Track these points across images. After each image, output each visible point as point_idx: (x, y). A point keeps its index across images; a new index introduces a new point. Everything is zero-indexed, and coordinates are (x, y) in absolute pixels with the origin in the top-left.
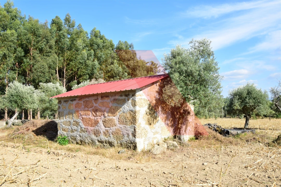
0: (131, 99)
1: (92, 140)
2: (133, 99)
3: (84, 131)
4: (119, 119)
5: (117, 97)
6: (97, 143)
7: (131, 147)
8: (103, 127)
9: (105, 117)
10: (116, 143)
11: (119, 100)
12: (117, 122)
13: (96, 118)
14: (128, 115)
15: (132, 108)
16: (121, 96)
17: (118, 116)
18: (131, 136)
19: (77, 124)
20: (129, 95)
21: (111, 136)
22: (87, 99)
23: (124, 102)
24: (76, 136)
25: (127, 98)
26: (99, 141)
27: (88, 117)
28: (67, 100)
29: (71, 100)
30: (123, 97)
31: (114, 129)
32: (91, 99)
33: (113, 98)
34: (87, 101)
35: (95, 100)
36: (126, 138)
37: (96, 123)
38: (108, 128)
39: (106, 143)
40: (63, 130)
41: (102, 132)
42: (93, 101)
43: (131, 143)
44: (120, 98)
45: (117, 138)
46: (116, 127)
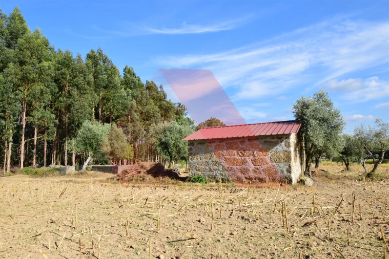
0: (285, 141)
1: (238, 178)
2: (286, 142)
3: (227, 170)
4: (271, 158)
5: (268, 140)
6: (244, 180)
7: (285, 182)
8: (252, 166)
9: (254, 156)
10: (267, 180)
11: (271, 142)
12: (269, 161)
13: (243, 158)
14: (282, 155)
15: (286, 149)
16: (273, 138)
17: (270, 155)
18: (285, 173)
19: (218, 164)
20: (282, 138)
21: (263, 173)
22: (230, 141)
23: (276, 144)
24: (216, 175)
25: (280, 140)
26: (246, 178)
27: (233, 157)
28: (203, 142)
29: (209, 143)
30: (276, 140)
31: (265, 167)
32: (235, 141)
33: (263, 141)
34: (231, 143)
35: (241, 142)
36: (280, 174)
37: (244, 162)
38: (258, 167)
39: (255, 179)
40: (196, 170)
41: (251, 170)
42: (239, 143)
43: (286, 178)
44: (272, 140)
45: (269, 175)
46: (268, 165)
